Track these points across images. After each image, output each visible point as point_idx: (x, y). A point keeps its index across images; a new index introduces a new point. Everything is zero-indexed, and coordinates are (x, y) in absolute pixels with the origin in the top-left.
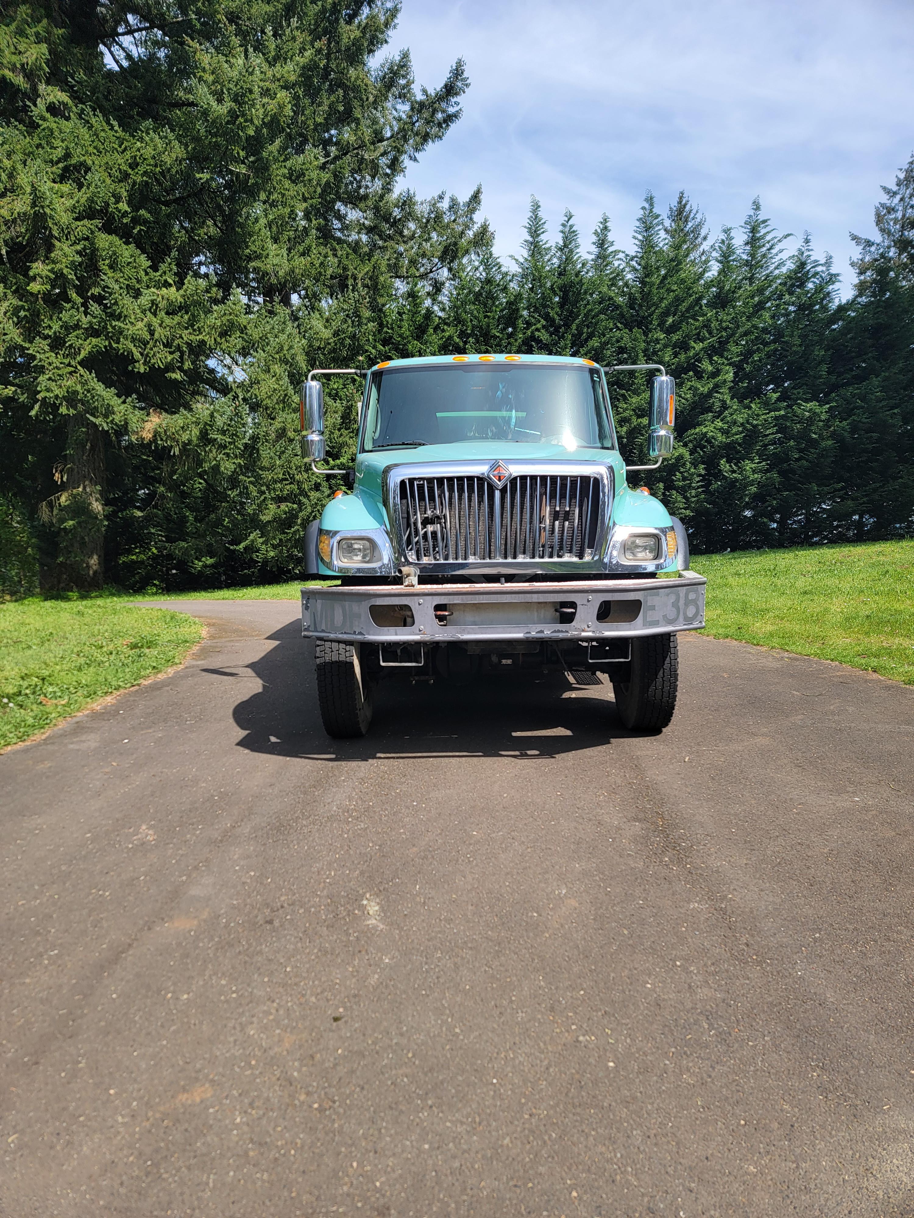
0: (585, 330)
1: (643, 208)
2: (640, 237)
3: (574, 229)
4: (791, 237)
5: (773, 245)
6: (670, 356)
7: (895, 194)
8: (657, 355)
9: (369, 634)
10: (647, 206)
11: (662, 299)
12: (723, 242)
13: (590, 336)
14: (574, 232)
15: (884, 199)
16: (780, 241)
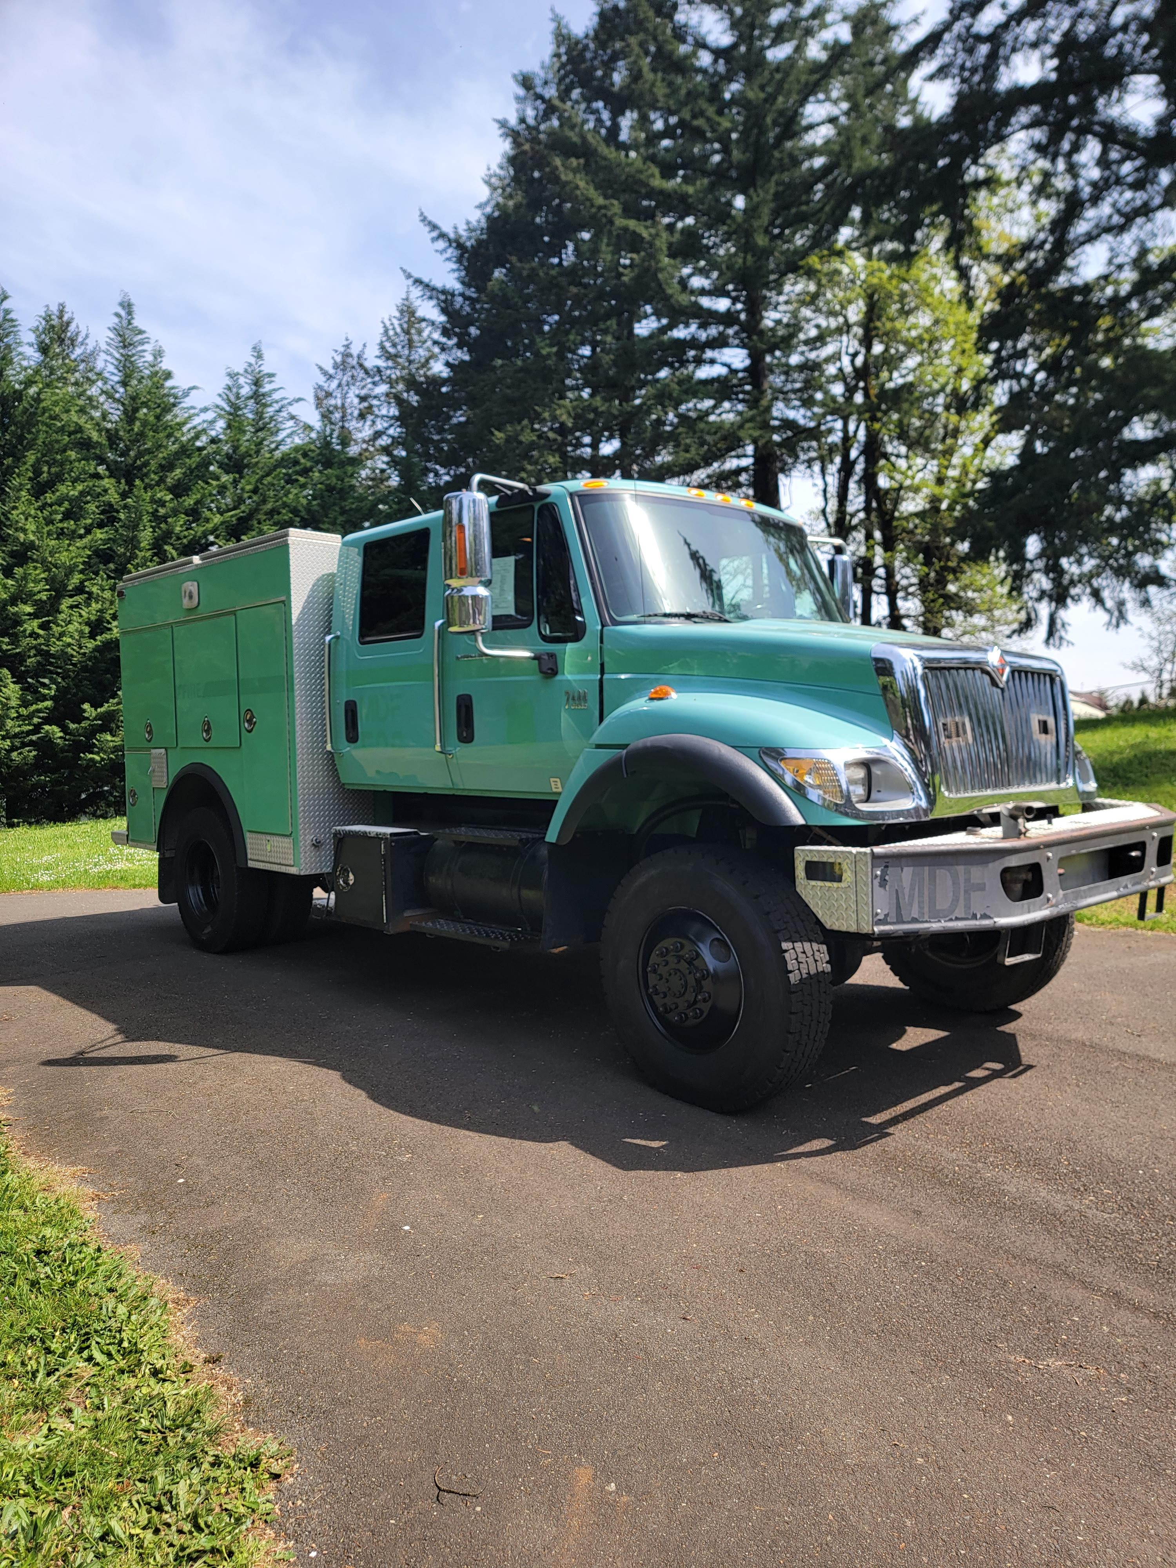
0: (45, 469)
1: (117, 315)
2: (117, 356)
3: (12, 316)
4: (301, 403)
5: (282, 407)
6: (181, 526)
7: (330, 377)
8: (166, 522)
9: (999, 916)
10: (123, 313)
11: (160, 446)
12: (229, 388)
13: (58, 478)
14: (12, 320)
15: (321, 380)
16: (290, 404)
